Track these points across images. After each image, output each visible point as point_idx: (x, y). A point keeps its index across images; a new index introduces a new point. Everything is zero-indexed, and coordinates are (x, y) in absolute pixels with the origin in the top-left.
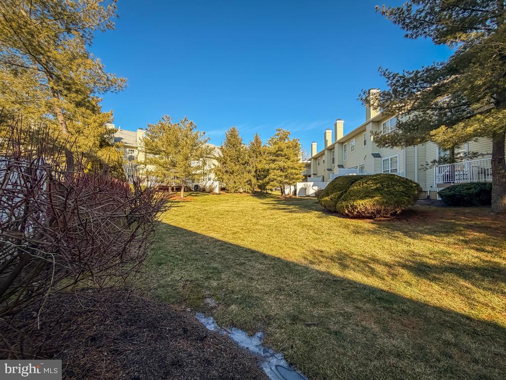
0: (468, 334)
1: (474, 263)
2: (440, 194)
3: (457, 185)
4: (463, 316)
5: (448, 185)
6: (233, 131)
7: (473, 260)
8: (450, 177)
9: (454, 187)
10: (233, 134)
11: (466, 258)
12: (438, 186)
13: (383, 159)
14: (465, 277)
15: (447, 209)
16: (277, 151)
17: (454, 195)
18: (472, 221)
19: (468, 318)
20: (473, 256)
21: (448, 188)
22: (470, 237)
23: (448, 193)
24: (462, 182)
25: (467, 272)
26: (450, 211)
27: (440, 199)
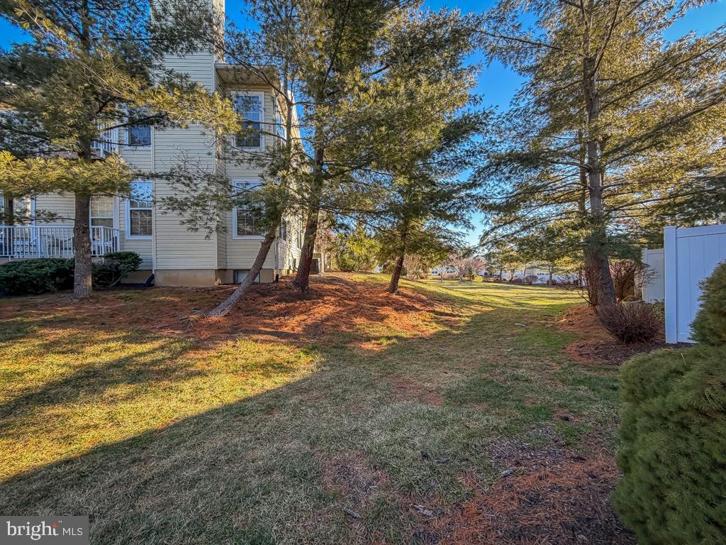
0: (72, 486)
1: (62, 374)
3: (19, 261)
4: (58, 464)
5: (3, 261)
7: (60, 371)
8: (6, 247)
9: (14, 265)
11: (49, 372)
14: (53, 401)
17: (16, 278)
18: (50, 314)
19: (68, 462)
20: (58, 365)
21: (3, 266)
22: (52, 338)
23: (5, 274)
24: (27, 256)
25: (54, 391)
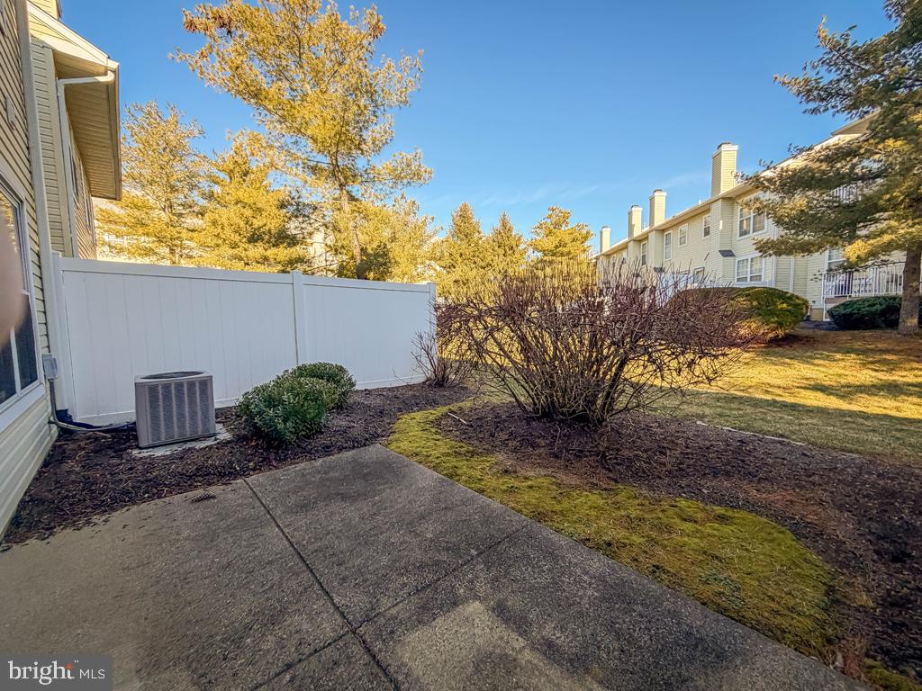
2: (830, 313)
3: (855, 299)
5: (843, 301)
6: (464, 209)
8: (846, 288)
9: (851, 304)
10: (464, 216)
12: (827, 301)
13: (737, 259)
15: (841, 333)
16: (556, 247)
17: (851, 314)
21: (843, 304)
23: (843, 312)
24: (863, 295)
26: (845, 336)
27: (828, 320)
